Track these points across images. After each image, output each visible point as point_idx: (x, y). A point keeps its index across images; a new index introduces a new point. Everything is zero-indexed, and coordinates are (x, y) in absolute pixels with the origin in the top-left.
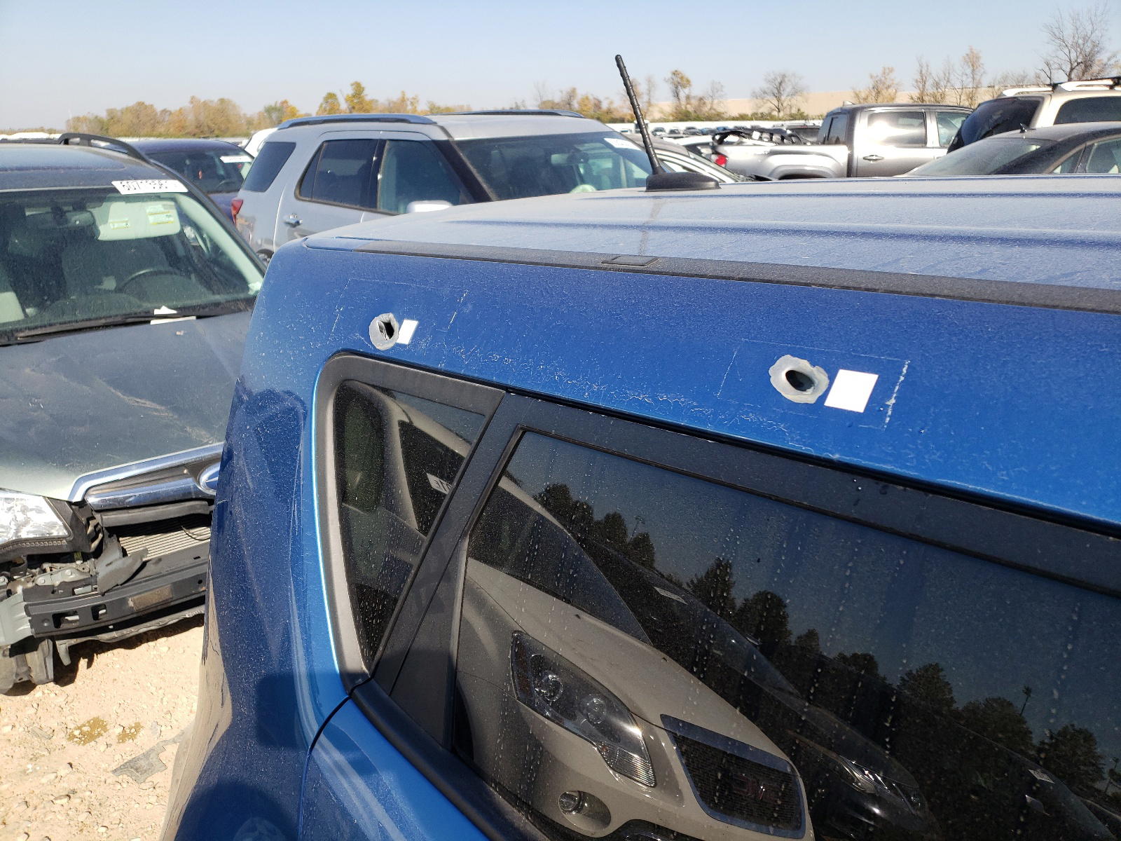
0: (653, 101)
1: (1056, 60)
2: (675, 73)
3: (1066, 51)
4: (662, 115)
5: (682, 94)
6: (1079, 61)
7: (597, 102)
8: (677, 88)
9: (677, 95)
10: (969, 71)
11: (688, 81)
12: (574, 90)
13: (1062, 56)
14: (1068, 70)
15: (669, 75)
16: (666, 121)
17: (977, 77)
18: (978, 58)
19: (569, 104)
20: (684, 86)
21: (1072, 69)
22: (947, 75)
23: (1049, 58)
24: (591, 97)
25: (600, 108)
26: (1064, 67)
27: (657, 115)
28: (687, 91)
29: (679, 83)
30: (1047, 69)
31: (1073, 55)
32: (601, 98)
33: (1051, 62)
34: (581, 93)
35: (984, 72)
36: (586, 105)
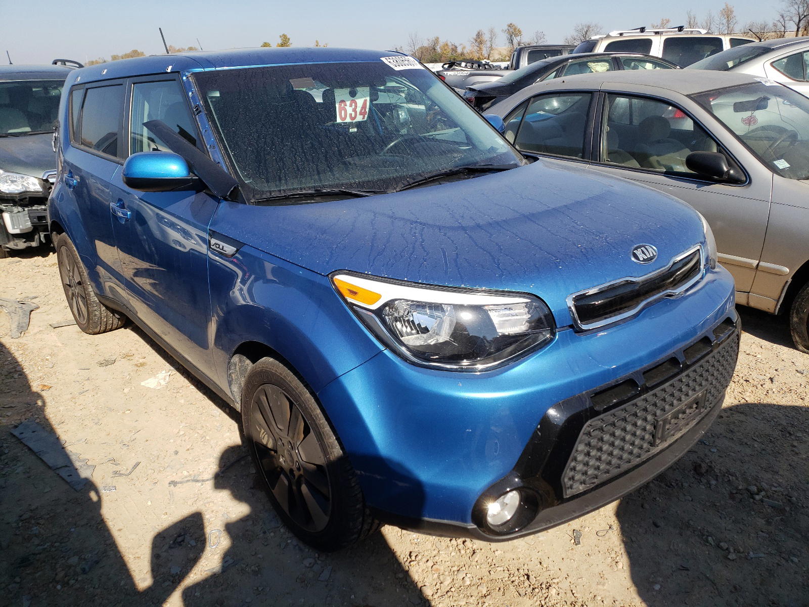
0: (494, 46)
1: (788, 14)
2: (510, 26)
3: (796, 7)
4: (500, 56)
5: (515, 41)
6: (805, 14)
7: (453, 47)
8: (511, 36)
9: (512, 42)
10: (725, 21)
11: (520, 32)
12: (437, 39)
13: (793, 10)
14: (797, 20)
15: (506, 27)
16: (502, 61)
17: (732, 26)
18: (732, 12)
19: (434, 49)
20: (516, 35)
21: (800, 21)
22: (709, 24)
23: (783, 12)
24: (449, 44)
25: (456, 52)
26: (794, 19)
27: (497, 57)
28: (518, 38)
29: (513, 33)
30: (782, 20)
31: (801, 10)
32: (457, 45)
33: (785, 15)
34: (442, 41)
35: (736, 22)
36: (445, 50)
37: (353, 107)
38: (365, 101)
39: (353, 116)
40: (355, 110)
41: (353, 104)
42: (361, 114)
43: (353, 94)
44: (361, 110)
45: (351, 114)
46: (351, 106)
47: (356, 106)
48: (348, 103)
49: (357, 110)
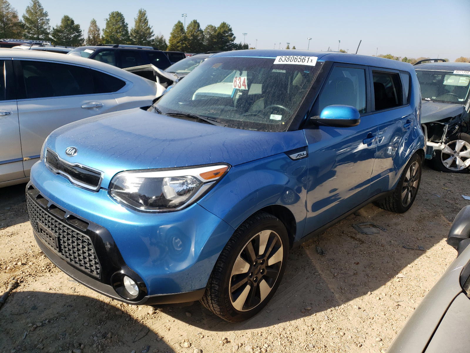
37: (239, 81)
38: (245, 79)
39: (239, 86)
40: (240, 83)
41: (240, 80)
42: (243, 85)
43: (241, 74)
44: (243, 84)
45: (238, 85)
46: (239, 80)
47: (241, 81)
48: (238, 78)
49: (241, 83)
